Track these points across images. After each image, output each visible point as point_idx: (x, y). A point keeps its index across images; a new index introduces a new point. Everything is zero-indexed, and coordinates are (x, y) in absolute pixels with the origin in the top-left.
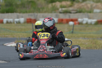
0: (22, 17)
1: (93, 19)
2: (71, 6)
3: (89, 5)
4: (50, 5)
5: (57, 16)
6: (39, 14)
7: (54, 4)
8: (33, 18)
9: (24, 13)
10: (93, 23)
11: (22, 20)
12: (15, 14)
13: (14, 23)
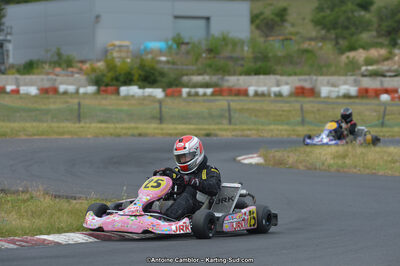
0: (287, 84)
2: (387, 59)
4: (344, 58)
5: (356, 83)
6: (320, 78)
7: (351, 54)
8: (307, 85)
9: (290, 75)
11: (285, 90)
12: (272, 78)
13: (269, 95)
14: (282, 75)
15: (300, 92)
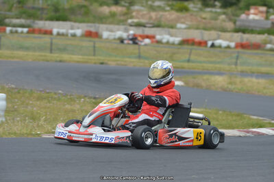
1: (176, 37)
5: (126, 30)
11: (79, 32)
12: (68, 24)
13: (67, 35)
14: (75, 21)
15: (89, 34)
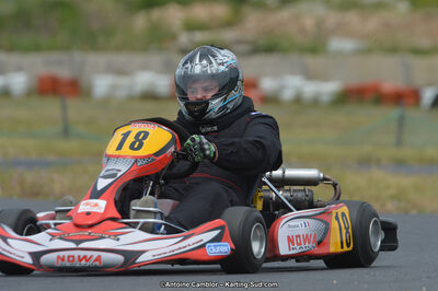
0: (19, 69)
2: (229, 24)
3: (309, 22)
8: (64, 73)
9: (26, 50)
10: (325, 99)
